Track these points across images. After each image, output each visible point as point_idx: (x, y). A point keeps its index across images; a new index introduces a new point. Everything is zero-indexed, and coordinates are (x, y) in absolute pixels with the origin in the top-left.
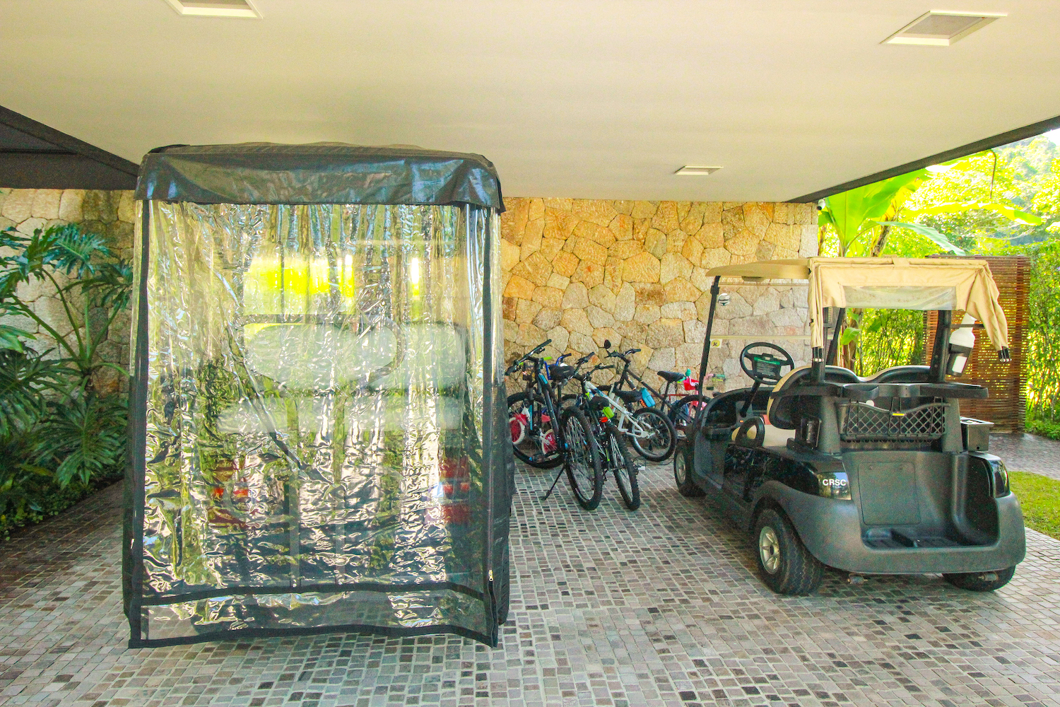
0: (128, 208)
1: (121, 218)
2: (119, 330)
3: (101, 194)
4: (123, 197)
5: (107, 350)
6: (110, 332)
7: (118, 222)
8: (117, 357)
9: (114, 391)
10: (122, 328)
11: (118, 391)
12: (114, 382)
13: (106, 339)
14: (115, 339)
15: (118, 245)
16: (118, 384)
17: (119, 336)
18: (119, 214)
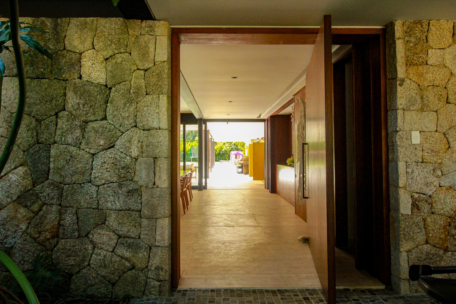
0: (76, 36)
1: (68, 47)
2: (61, 169)
3: (49, 22)
4: (71, 25)
5: (48, 191)
6: (51, 171)
7: (65, 52)
8: (58, 199)
9: (53, 237)
10: (64, 167)
11: (58, 236)
12: (53, 227)
13: (48, 179)
14: (57, 178)
15: (64, 76)
16: (58, 229)
17: (61, 176)
18: (66, 42)
